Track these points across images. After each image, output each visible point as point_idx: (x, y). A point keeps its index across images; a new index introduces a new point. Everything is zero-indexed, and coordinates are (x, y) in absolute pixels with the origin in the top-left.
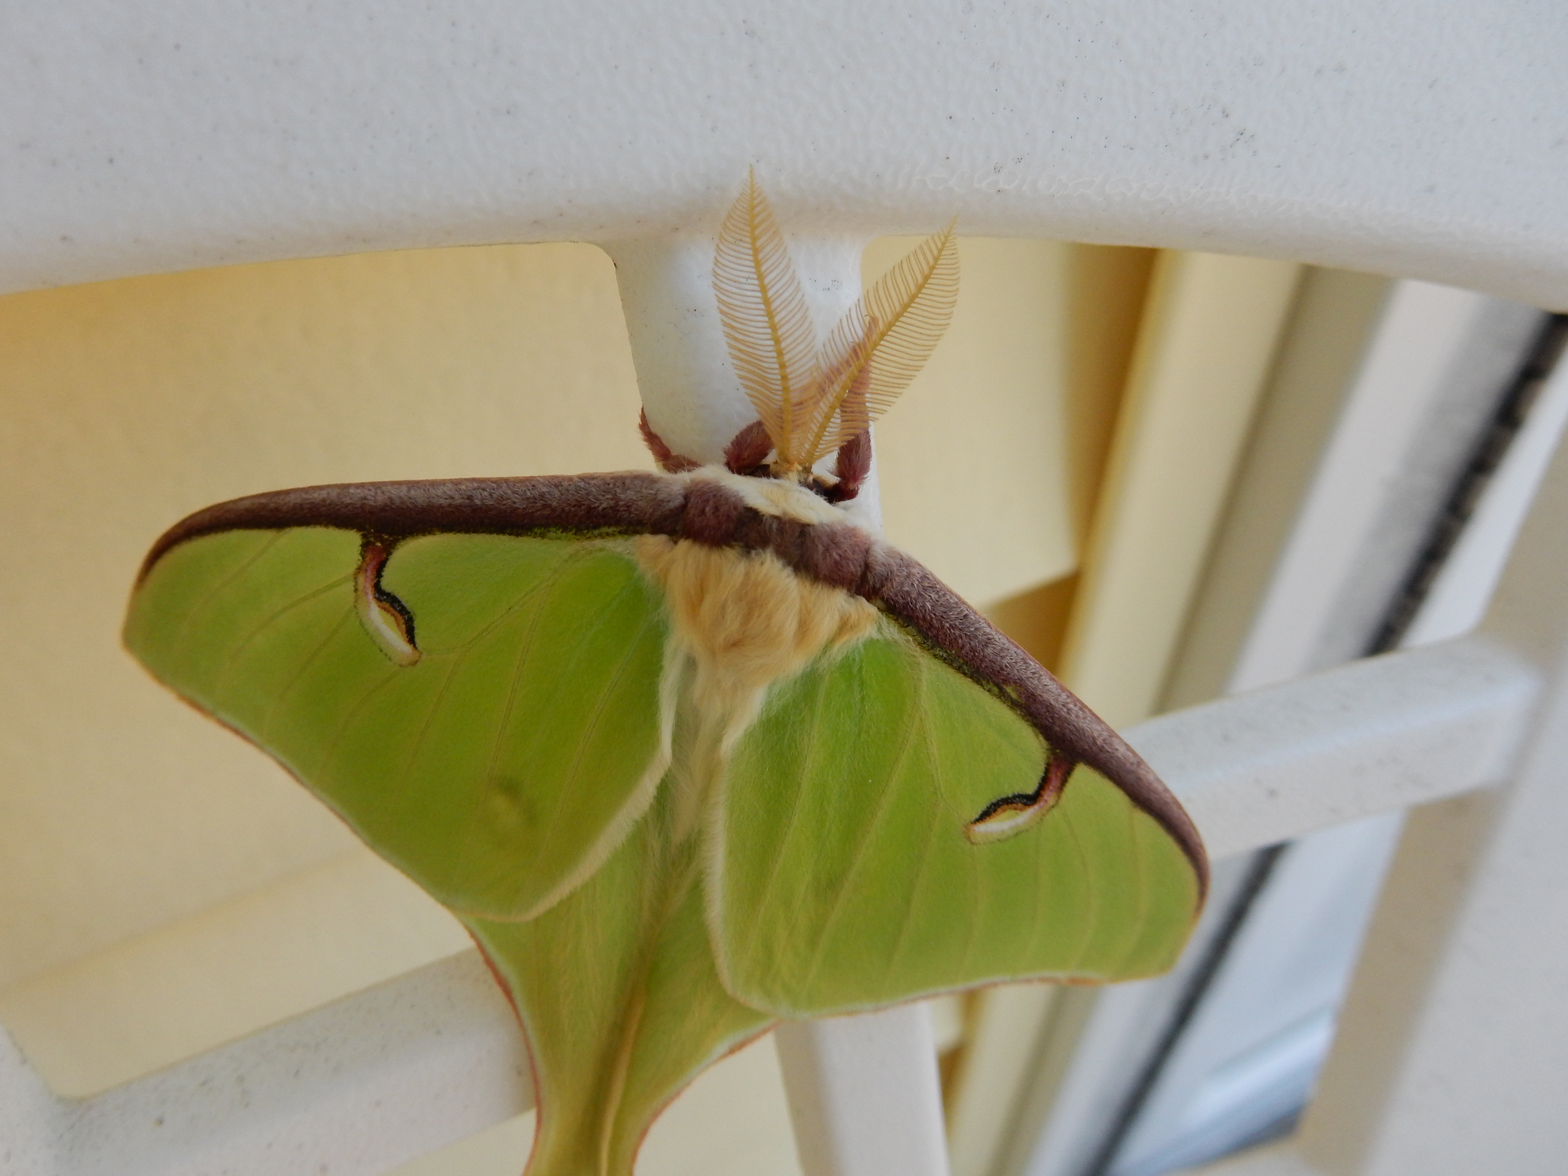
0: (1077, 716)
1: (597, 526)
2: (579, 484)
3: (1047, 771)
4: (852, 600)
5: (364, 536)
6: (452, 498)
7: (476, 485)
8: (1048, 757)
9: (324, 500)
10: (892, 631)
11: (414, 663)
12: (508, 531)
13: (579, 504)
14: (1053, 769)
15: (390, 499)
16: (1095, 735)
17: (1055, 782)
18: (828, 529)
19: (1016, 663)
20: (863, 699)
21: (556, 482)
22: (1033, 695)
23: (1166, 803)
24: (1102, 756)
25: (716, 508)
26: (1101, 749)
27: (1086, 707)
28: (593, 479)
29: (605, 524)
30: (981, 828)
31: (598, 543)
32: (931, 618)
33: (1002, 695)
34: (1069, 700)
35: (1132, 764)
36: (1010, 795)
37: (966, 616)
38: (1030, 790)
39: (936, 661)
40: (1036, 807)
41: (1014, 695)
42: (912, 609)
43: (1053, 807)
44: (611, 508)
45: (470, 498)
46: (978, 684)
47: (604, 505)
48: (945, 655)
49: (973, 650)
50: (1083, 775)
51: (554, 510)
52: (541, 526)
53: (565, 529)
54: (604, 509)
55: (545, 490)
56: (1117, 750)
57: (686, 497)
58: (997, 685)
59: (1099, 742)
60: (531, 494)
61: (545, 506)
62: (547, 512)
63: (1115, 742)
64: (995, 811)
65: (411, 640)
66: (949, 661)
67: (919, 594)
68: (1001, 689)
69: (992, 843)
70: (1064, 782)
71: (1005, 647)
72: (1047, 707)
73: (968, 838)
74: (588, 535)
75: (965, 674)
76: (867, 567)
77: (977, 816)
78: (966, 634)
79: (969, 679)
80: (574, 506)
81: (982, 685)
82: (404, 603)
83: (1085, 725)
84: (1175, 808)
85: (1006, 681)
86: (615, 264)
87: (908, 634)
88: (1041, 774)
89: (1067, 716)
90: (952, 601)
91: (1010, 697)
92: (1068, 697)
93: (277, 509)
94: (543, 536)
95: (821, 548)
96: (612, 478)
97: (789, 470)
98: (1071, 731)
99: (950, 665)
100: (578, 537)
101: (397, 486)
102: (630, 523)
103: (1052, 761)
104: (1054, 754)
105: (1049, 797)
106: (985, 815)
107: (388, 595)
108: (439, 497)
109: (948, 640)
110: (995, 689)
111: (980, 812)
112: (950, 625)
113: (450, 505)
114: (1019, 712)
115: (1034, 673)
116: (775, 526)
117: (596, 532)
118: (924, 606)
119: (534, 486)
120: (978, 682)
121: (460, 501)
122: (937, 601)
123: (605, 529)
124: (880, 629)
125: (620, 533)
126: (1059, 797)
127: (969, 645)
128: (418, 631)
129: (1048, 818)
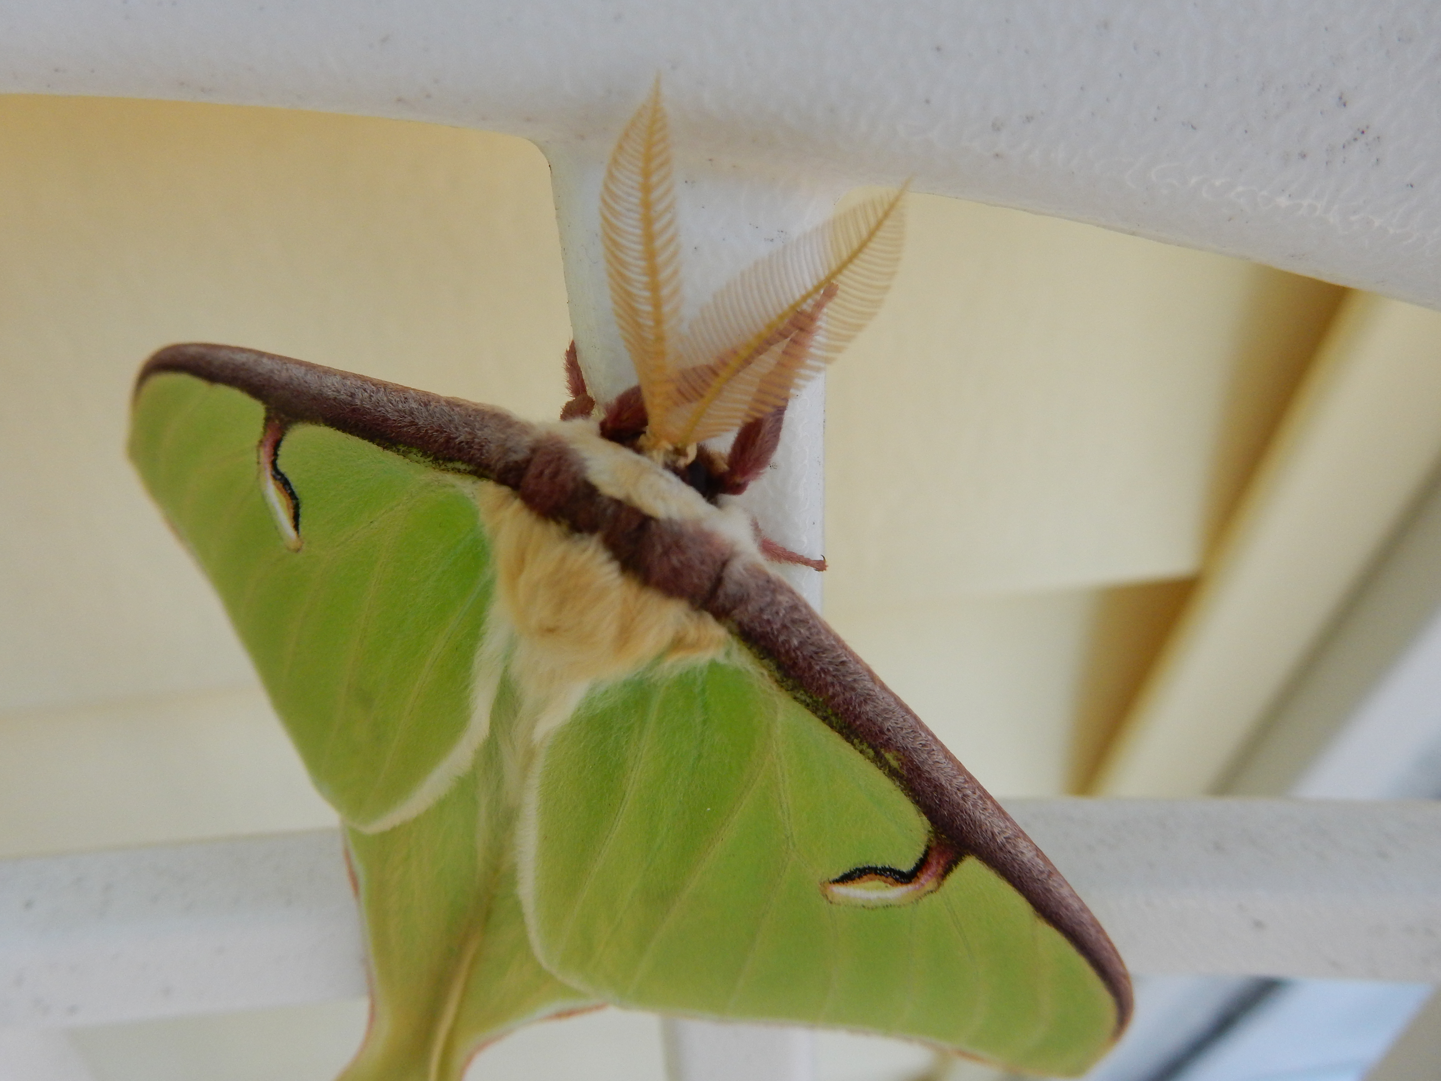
0: (975, 805)
3: (926, 854)
4: (695, 615)
6: (339, 392)
8: (930, 840)
10: (743, 659)
11: (298, 550)
14: (934, 854)
16: (996, 830)
17: (935, 867)
18: (676, 528)
19: (902, 729)
20: (704, 722)
22: (918, 768)
23: (1081, 923)
24: (1000, 855)
26: (1002, 848)
27: (990, 798)
30: (841, 890)
32: (797, 656)
33: (879, 760)
34: (966, 786)
35: (1042, 872)
36: (879, 866)
37: (843, 663)
38: (906, 866)
39: (797, 705)
40: (910, 887)
41: (894, 764)
42: (771, 641)
43: (932, 892)
46: (848, 741)
48: (808, 700)
49: (848, 702)
50: (972, 868)
56: (1022, 853)
57: (534, 452)
58: (874, 748)
63: (1022, 844)
64: (860, 877)
65: (296, 527)
66: (814, 708)
68: (877, 753)
69: (856, 907)
70: (947, 870)
71: (891, 708)
72: (935, 786)
73: (826, 897)
75: (832, 727)
76: (718, 581)
77: (837, 877)
78: (840, 683)
79: (837, 733)
81: (852, 743)
82: (293, 488)
83: (983, 817)
84: (1092, 931)
85: (887, 744)
87: (764, 666)
88: (920, 855)
89: (961, 802)
90: (829, 642)
91: (888, 763)
92: (966, 782)
95: (659, 549)
98: (964, 820)
99: (815, 711)
103: (934, 844)
104: (937, 837)
105: (926, 880)
106: (847, 878)
107: (282, 475)
108: (330, 387)
109: (815, 684)
110: (871, 752)
111: (841, 874)
112: (822, 669)
113: (335, 399)
114: (898, 783)
115: (924, 745)
118: (787, 641)
120: (848, 739)
121: (344, 397)
122: (808, 638)
124: (728, 654)
126: (939, 885)
127: (842, 696)
128: (302, 520)
129: (926, 900)
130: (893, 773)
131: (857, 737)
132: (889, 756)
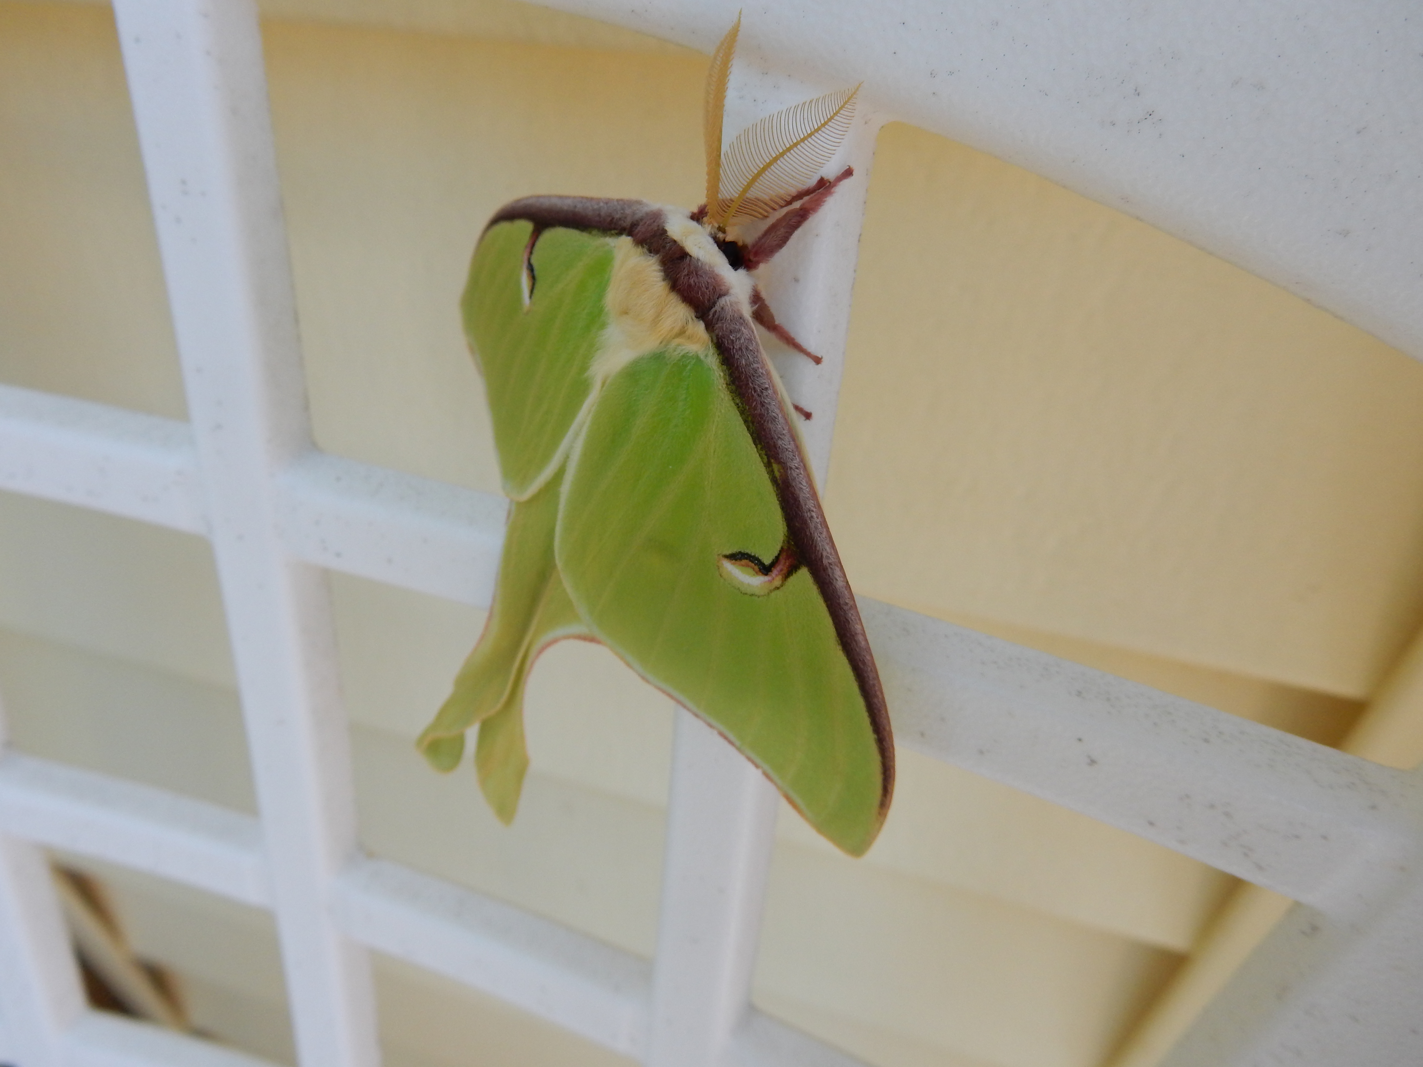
3: (781, 553)
4: (695, 320)
8: (784, 542)
11: (528, 312)
14: (784, 557)
17: (783, 567)
18: (699, 264)
19: (786, 449)
22: (790, 484)
24: (824, 575)
26: (826, 570)
27: (828, 527)
35: (847, 604)
36: (753, 554)
38: (766, 561)
39: (733, 404)
41: (777, 474)
42: (731, 355)
43: (777, 588)
46: (755, 444)
48: (740, 404)
49: (761, 416)
50: (805, 579)
58: (768, 455)
63: (839, 572)
65: (531, 297)
68: (769, 459)
69: (733, 588)
72: (797, 501)
73: (718, 567)
75: (749, 430)
76: (714, 305)
79: (750, 436)
81: (757, 447)
82: (535, 272)
85: (776, 459)
87: (723, 371)
89: (810, 522)
95: (687, 271)
98: (808, 536)
99: (741, 413)
102: (622, 229)
105: (777, 577)
106: (734, 558)
107: (531, 266)
109: (747, 395)
111: (731, 552)
112: (753, 387)
114: (776, 489)
115: (795, 467)
118: (740, 359)
122: (752, 363)
124: (707, 354)
130: (774, 480)
131: (760, 444)
132: (775, 467)
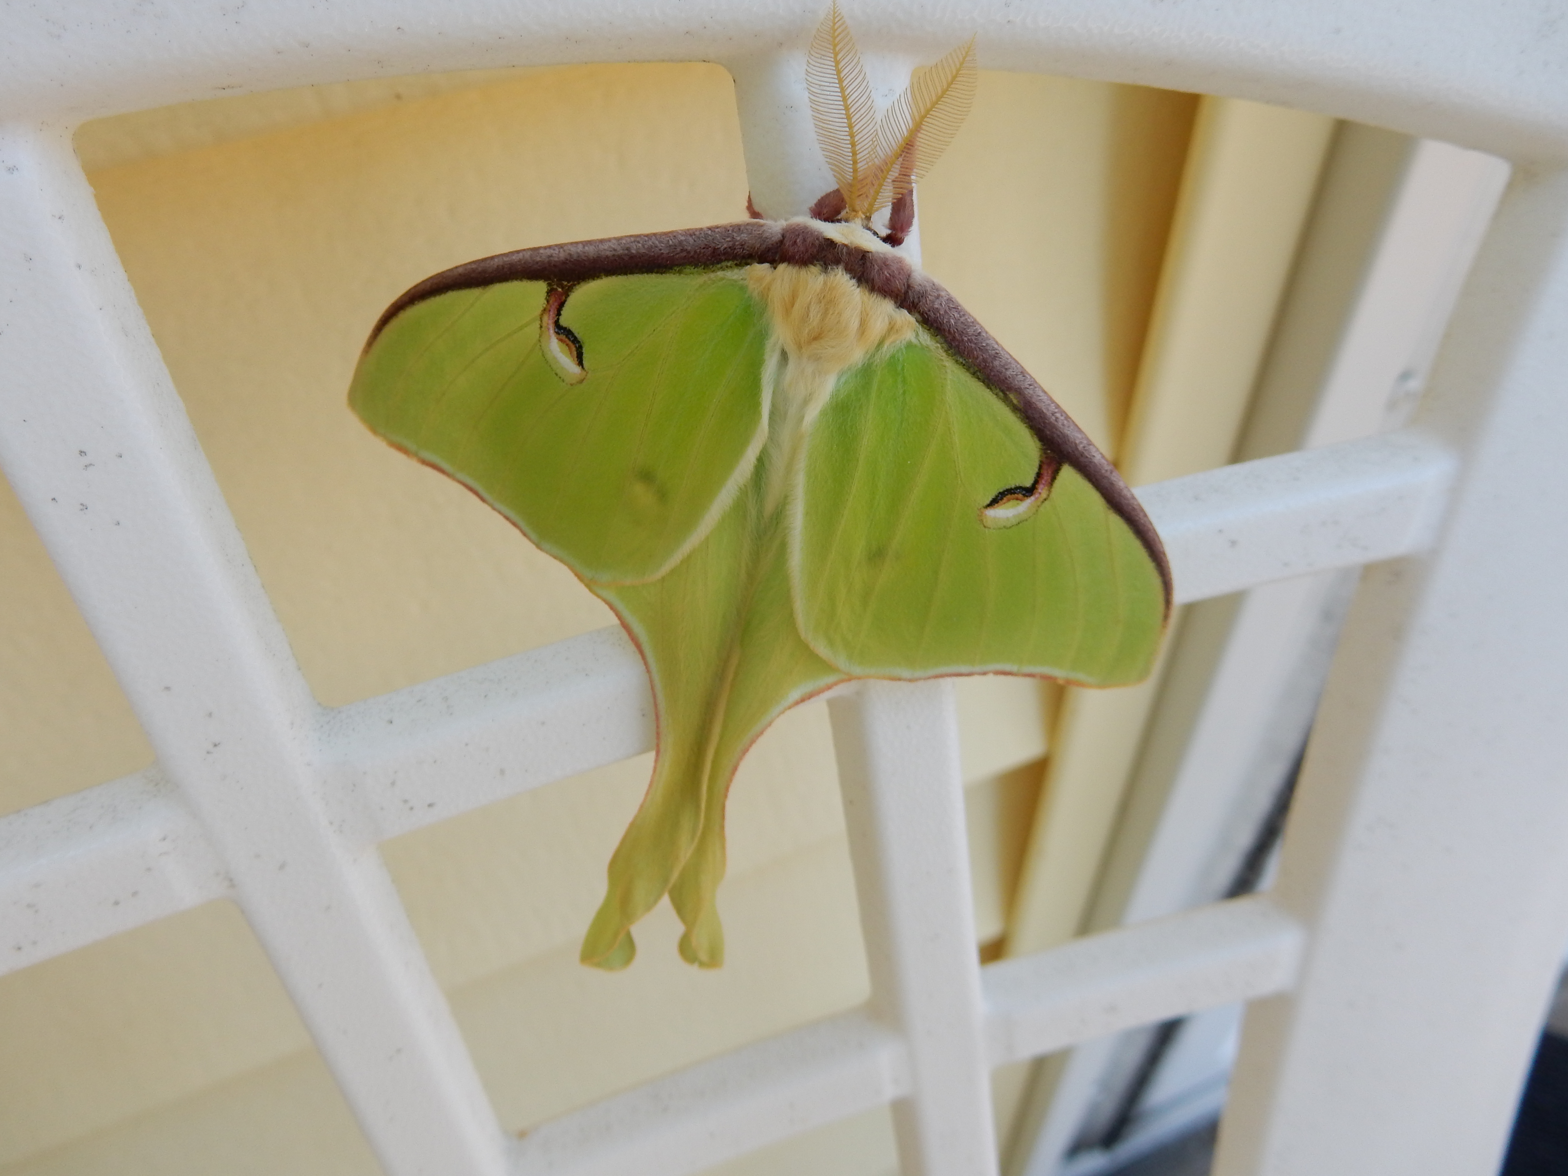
0: (1063, 425)
1: (720, 261)
2: (707, 232)
3: (1040, 467)
4: (897, 310)
5: (549, 285)
6: (615, 250)
7: (632, 239)
8: (1041, 456)
9: (520, 261)
10: (925, 338)
11: (581, 381)
12: (656, 270)
13: (707, 247)
14: (1045, 467)
15: (570, 255)
16: (1077, 442)
17: (1046, 477)
18: (882, 256)
19: (1017, 375)
20: (904, 393)
21: (691, 233)
22: (1029, 402)
23: (1134, 509)
24: (1082, 459)
25: (804, 240)
26: (1082, 455)
27: (1070, 418)
28: (718, 227)
29: (726, 260)
30: (992, 513)
31: (720, 274)
32: (955, 332)
33: (1006, 400)
34: (1056, 410)
35: (1107, 471)
36: (1013, 486)
37: (980, 333)
38: (1028, 483)
39: (957, 366)
40: (1032, 498)
41: (1015, 401)
42: (940, 323)
43: (1045, 500)
44: (730, 247)
45: (628, 249)
46: (988, 388)
47: (725, 246)
48: (964, 362)
49: (984, 360)
50: (1067, 473)
51: (689, 252)
52: (678, 265)
53: (696, 266)
54: (726, 248)
55: (683, 238)
56: (1094, 456)
57: (783, 236)
58: (1002, 391)
59: (1080, 447)
60: (673, 242)
61: (682, 250)
62: (684, 254)
63: (1093, 450)
64: (1002, 499)
65: (580, 363)
66: (967, 367)
67: (946, 312)
68: (1005, 394)
69: (1000, 529)
70: (1054, 478)
71: (1009, 361)
72: (1040, 413)
73: (981, 521)
74: (713, 269)
75: (979, 379)
76: (909, 286)
77: (988, 502)
78: (979, 348)
79: (982, 383)
80: (704, 248)
81: (991, 389)
82: (576, 335)
83: (1069, 432)
84: (1141, 515)
85: (1010, 388)
86: (734, 81)
87: (937, 342)
88: (1036, 470)
89: (1056, 423)
90: (969, 320)
91: (1012, 401)
92: (1056, 408)
93: (484, 271)
94: (680, 272)
95: (876, 267)
96: (731, 226)
97: (855, 216)
98: (1059, 436)
99: (968, 369)
100: (705, 271)
101: (575, 245)
102: (743, 257)
103: (1044, 460)
104: (1045, 453)
105: (1042, 490)
106: (994, 502)
107: (565, 329)
108: (605, 250)
109: (966, 350)
110: (1001, 394)
111: (990, 499)
112: (968, 339)
113: (614, 255)
114: (1019, 415)
115: (1030, 385)
116: (844, 250)
117: (719, 266)
118: (949, 322)
119: (675, 236)
120: (988, 387)
121: (621, 252)
122: (959, 319)
123: (724, 264)
124: (917, 335)
125: (736, 265)
126: (1050, 491)
127: (981, 357)
128: (585, 356)
129: (1042, 509)
130: (1015, 409)
131: (992, 385)
132: (1011, 396)
